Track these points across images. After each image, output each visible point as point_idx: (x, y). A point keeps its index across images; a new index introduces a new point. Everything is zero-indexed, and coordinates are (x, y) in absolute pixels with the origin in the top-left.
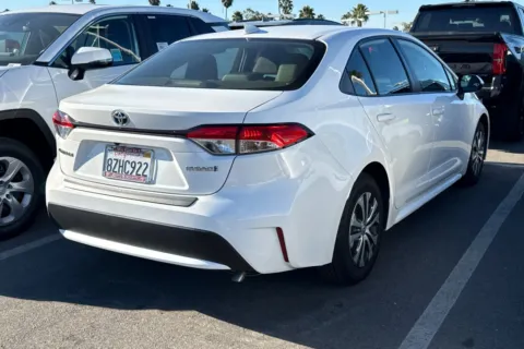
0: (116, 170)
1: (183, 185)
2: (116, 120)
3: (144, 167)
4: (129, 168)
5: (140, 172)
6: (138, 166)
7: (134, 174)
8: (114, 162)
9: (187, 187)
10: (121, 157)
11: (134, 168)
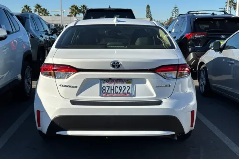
0: (109, 92)
1: (153, 95)
2: (113, 66)
3: (128, 89)
4: (117, 90)
5: (126, 92)
6: (123, 89)
7: (122, 93)
8: (107, 89)
9: (155, 96)
10: (112, 85)
11: (121, 90)
